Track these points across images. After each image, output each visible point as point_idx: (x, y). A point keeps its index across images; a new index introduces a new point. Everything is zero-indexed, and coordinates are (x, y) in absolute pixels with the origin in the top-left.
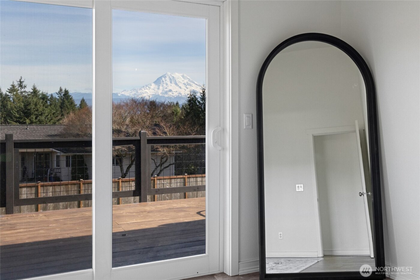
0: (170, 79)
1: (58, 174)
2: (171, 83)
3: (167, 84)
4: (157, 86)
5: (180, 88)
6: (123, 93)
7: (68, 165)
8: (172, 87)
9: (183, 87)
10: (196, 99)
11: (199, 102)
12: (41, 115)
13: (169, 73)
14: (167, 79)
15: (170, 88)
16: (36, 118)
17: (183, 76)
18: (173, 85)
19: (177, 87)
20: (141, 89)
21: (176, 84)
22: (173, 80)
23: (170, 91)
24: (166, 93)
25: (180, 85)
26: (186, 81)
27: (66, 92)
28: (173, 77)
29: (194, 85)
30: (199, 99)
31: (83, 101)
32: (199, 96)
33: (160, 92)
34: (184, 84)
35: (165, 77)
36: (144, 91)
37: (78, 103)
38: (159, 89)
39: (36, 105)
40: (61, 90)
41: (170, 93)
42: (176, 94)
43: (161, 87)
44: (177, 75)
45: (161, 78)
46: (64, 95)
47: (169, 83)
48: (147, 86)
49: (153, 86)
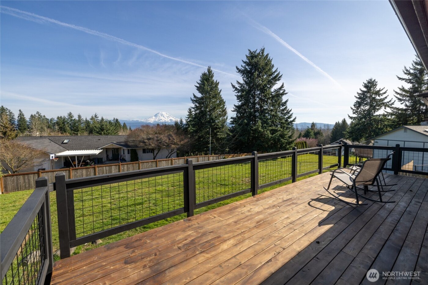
0: (161, 115)
1: (124, 158)
2: (161, 116)
3: (160, 117)
4: (155, 118)
5: (165, 118)
6: (141, 120)
7: (128, 153)
8: (162, 118)
9: (167, 118)
12: (109, 130)
13: (160, 112)
14: (160, 114)
15: (161, 118)
16: (107, 131)
17: (166, 113)
18: (162, 117)
19: (164, 118)
20: (148, 119)
21: (164, 117)
22: (162, 115)
23: (161, 119)
24: (159, 120)
25: (165, 117)
26: (168, 115)
27: (117, 120)
28: (162, 114)
29: (171, 117)
31: (124, 124)
32: (179, 122)
33: (157, 120)
34: (167, 117)
35: (159, 114)
36: (150, 119)
37: (122, 125)
38: (156, 118)
39: (106, 126)
40: (114, 119)
41: (161, 120)
42: (163, 121)
43: (157, 118)
44: (164, 113)
45: (157, 114)
46: (116, 121)
47: (160, 116)
48: (151, 117)
49: (154, 117)
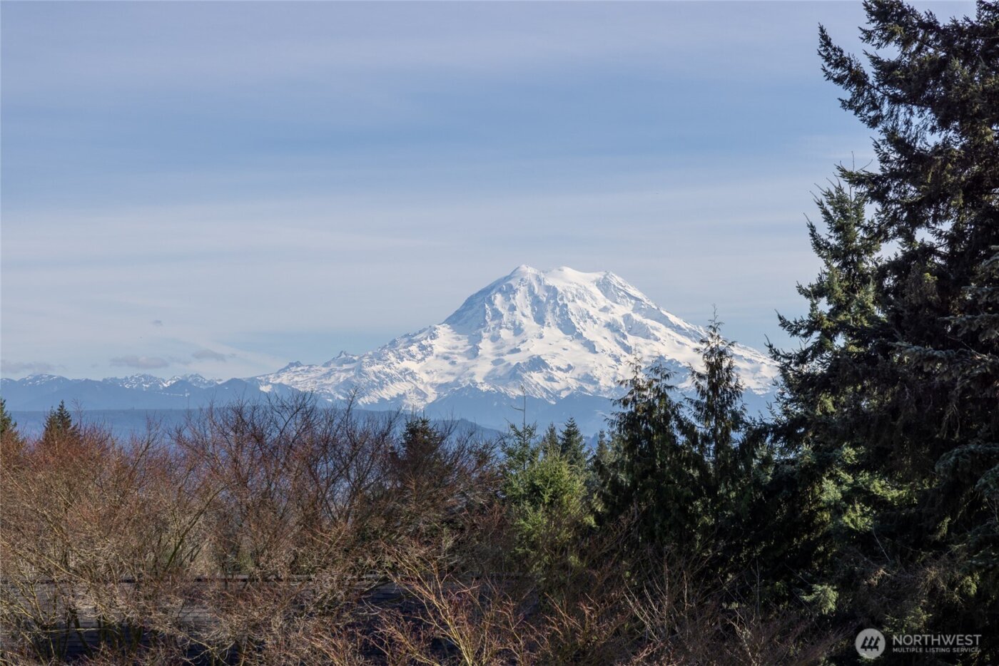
0: (536, 301)
2: (540, 320)
3: (518, 330)
4: (463, 343)
5: (590, 346)
6: (285, 379)
8: (547, 342)
9: (606, 342)
10: (672, 411)
11: (687, 429)
13: (530, 271)
14: (520, 299)
15: (535, 348)
17: (604, 286)
18: (553, 332)
19: (576, 346)
20: (379, 358)
21: (568, 328)
22: (549, 306)
23: (537, 364)
24: (515, 374)
25: (590, 332)
26: (620, 311)
28: (552, 291)
30: (688, 413)
32: (685, 390)
33: (481, 371)
34: (611, 326)
35: (509, 292)
38: (474, 353)
41: (537, 377)
42: (565, 383)
43: (486, 346)
45: (485, 294)
47: (529, 324)
48: (413, 340)
49: (444, 339)
